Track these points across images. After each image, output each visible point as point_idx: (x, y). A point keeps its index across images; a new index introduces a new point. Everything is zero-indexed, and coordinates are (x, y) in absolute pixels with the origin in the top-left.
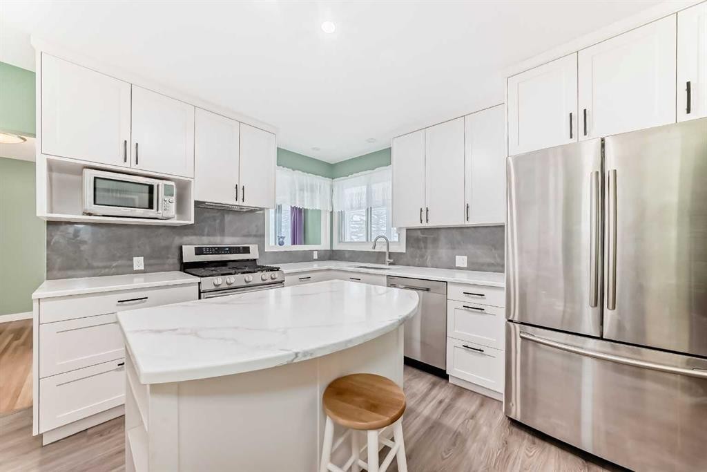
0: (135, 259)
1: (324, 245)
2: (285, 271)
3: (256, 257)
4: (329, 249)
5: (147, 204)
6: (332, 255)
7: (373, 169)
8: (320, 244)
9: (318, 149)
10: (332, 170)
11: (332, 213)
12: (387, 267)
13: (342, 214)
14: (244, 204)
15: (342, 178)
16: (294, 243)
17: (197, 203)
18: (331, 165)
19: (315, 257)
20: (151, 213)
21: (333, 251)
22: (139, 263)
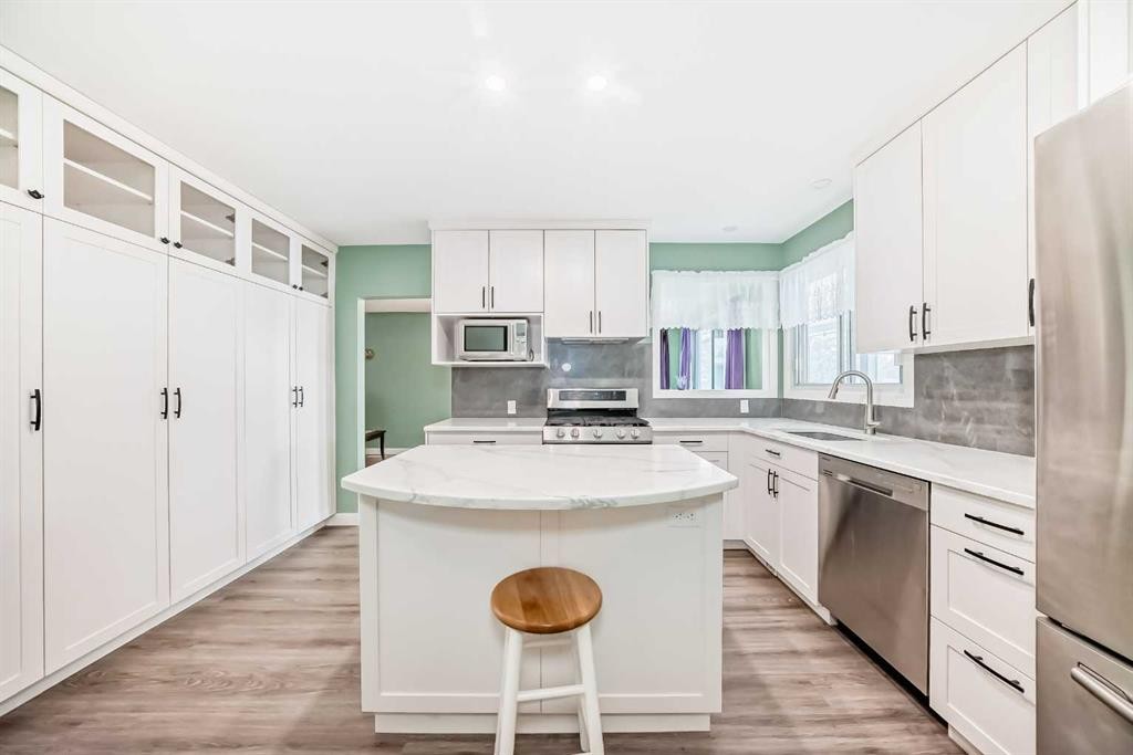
0: (509, 402)
1: (768, 391)
2: (655, 428)
3: (635, 405)
4: (775, 395)
5: (503, 348)
6: (783, 408)
7: (843, 237)
8: (760, 387)
9: (734, 229)
10: (778, 255)
11: (781, 331)
12: (868, 436)
13: (800, 331)
14: (602, 335)
15: (792, 266)
16: (729, 386)
17: (552, 341)
18: (779, 245)
19: (745, 408)
20: (504, 355)
21: (783, 399)
22: (512, 407)
